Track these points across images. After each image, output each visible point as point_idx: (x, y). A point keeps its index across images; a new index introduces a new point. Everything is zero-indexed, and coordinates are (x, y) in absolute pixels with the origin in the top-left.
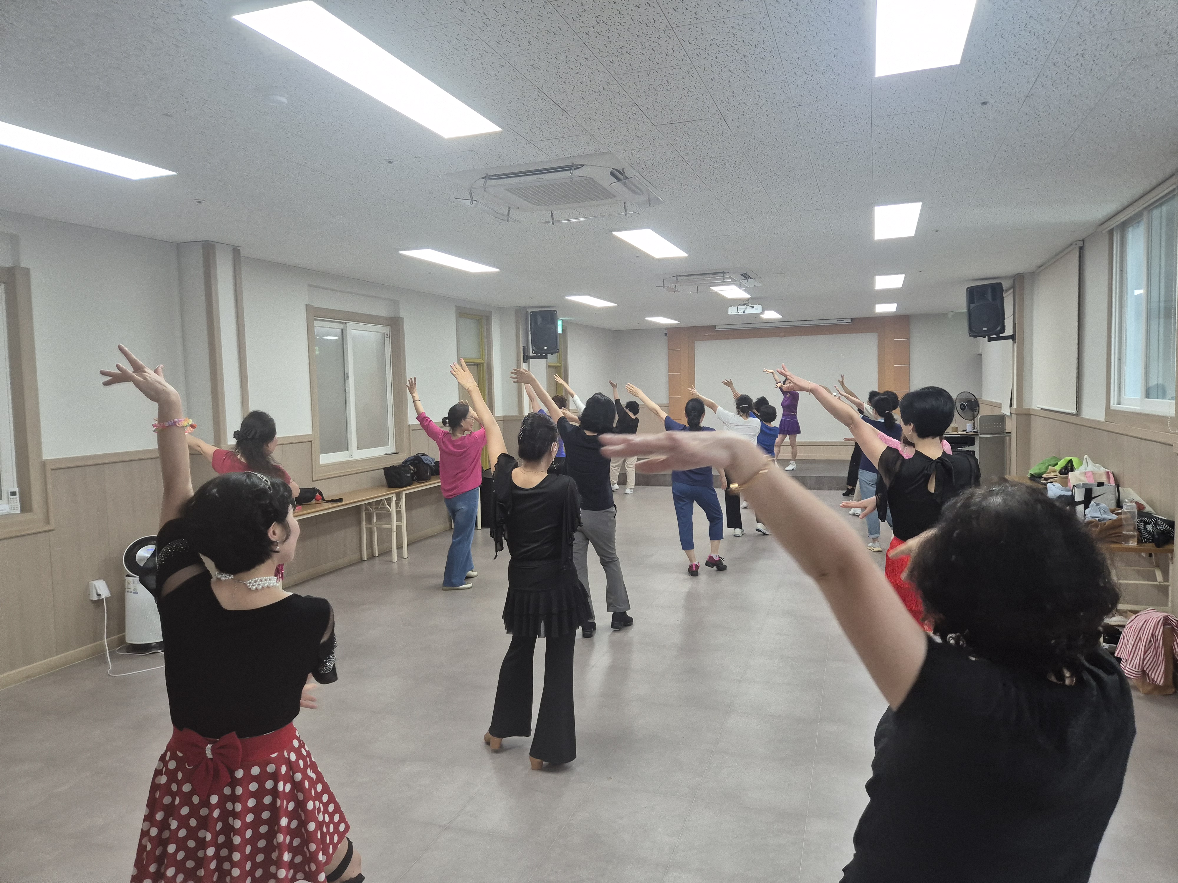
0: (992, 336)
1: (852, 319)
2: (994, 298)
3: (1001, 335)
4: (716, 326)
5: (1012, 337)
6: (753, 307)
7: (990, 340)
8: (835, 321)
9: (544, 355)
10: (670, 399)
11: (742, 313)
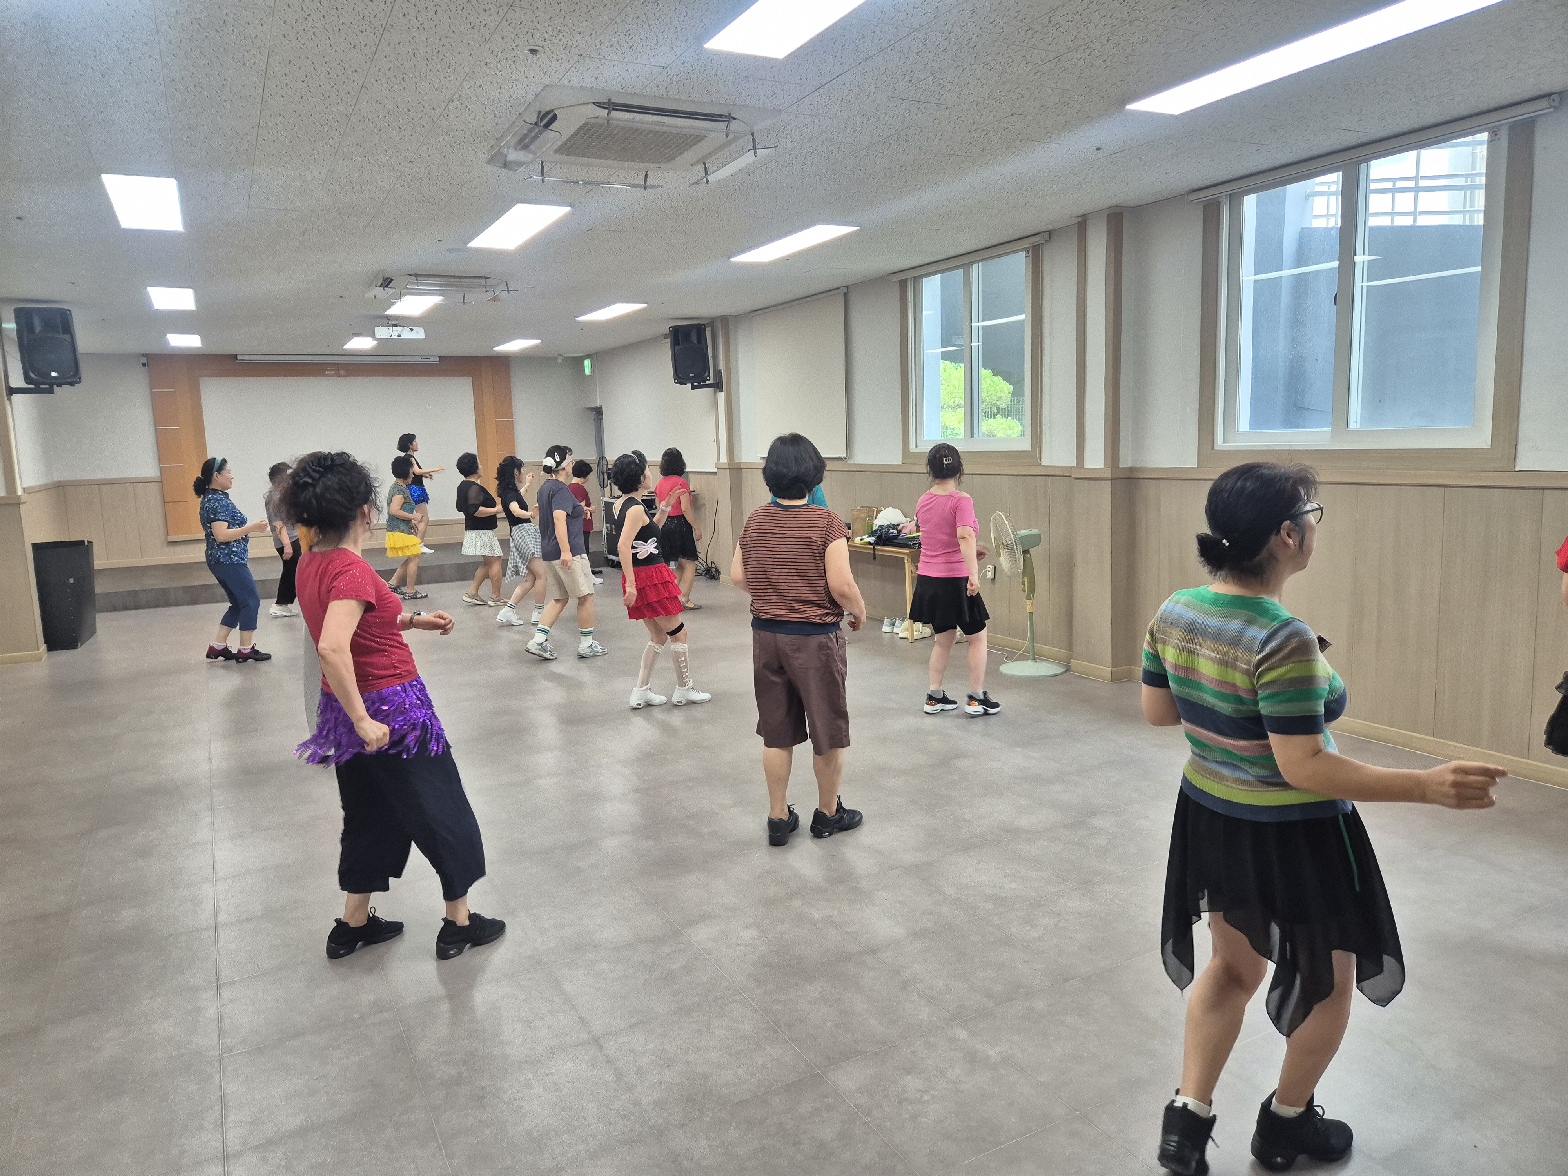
0: (695, 384)
1: (439, 357)
2: (699, 342)
3: (707, 382)
4: (238, 356)
5: (718, 386)
6: (412, 330)
7: (693, 388)
8: (419, 359)
9: (47, 386)
10: (161, 469)
11: (397, 337)
